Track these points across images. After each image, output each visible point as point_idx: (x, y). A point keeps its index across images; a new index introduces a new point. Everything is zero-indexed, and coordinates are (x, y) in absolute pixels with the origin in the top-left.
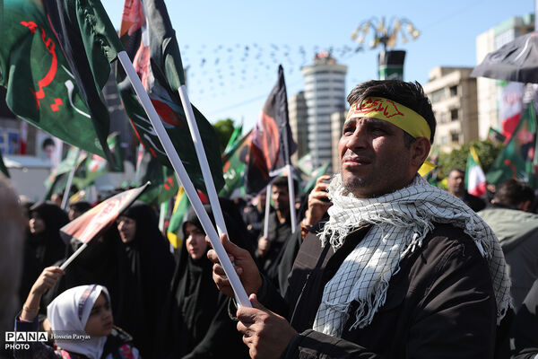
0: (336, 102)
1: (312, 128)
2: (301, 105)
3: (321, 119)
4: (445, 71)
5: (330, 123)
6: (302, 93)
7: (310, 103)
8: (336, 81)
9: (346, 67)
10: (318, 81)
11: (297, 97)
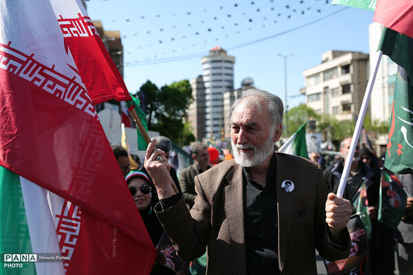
0: (227, 84)
1: (208, 104)
2: (200, 86)
3: (215, 97)
4: (336, 54)
5: (223, 100)
6: (201, 77)
7: (207, 85)
8: (227, 68)
9: (234, 58)
10: (213, 68)
11: (197, 79)
